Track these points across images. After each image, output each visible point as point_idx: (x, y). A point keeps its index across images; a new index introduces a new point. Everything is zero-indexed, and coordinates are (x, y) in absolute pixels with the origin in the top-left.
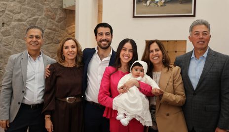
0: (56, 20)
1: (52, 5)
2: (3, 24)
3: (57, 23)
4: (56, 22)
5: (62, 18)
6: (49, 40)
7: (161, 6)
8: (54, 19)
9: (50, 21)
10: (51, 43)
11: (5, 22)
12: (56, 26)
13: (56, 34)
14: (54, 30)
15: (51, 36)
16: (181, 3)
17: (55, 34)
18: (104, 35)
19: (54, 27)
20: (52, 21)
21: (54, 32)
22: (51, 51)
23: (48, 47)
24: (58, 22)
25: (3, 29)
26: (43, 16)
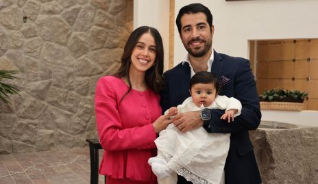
0: (110, 10)
2: (25, 18)
3: (111, 16)
4: (110, 13)
5: (120, 7)
6: (98, 43)
8: (106, 9)
9: (100, 13)
10: (101, 48)
11: (28, 16)
12: (110, 20)
13: (110, 34)
14: (107, 27)
15: (102, 37)
17: (108, 33)
18: (195, 29)
19: (106, 22)
20: (103, 12)
21: (107, 30)
22: (101, 61)
23: (96, 54)
24: (114, 13)
25: (24, 27)
26: (89, 5)
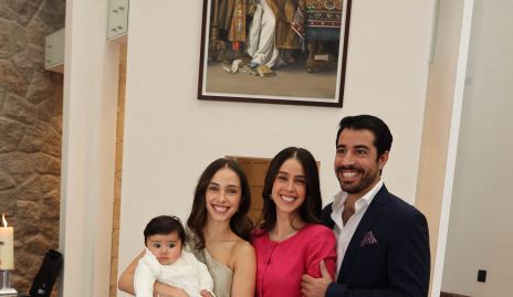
0: (28, 95)
1: (17, 59)
3: (29, 105)
4: (28, 100)
5: (45, 92)
6: (8, 142)
7: (266, 75)
8: (22, 93)
9: (12, 98)
10: (12, 151)
12: (28, 110)
13: (27, 130)
14: (23, 119)
15: (15, 134)
16: (312, 72)
17: (24, 129)
19: (21, 113)
20: (16, 96)
21: (23, 125)
22: (13, 169)
23: (5, 159)
24: (32, 100)
